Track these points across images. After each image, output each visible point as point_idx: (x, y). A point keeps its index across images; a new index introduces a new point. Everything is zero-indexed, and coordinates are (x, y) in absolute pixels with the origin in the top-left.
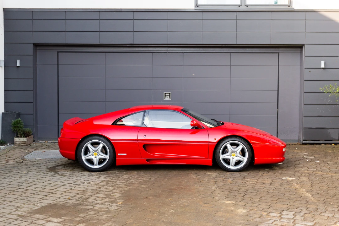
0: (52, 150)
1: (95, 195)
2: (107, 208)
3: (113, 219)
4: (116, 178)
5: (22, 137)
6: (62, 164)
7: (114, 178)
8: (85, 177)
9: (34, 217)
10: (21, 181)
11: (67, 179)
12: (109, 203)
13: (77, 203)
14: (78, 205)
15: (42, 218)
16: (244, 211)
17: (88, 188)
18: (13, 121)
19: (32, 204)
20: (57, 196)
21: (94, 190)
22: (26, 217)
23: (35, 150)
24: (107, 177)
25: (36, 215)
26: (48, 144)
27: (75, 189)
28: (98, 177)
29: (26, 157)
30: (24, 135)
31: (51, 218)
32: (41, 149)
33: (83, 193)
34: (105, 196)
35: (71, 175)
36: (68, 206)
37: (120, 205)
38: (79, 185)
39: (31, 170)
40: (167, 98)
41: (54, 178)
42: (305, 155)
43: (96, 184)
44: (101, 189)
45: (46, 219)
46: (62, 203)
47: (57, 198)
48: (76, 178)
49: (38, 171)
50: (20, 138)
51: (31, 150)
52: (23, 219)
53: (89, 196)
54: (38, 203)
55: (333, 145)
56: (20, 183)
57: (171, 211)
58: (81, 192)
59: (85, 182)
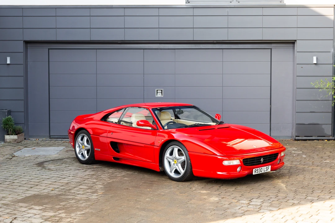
0: (42, 147)
1: (78, 187)
2: (87, 198)
3: (91, 207)
4: (101, 172)
5: (13, 135)
6: (50, 160)
7: (99, 172)
8: (71, 171)
9: (17, 205)
10: (8, 175)
11: (54, 173)
12: (90, 194)
13: (60, 193)
14: (60, 195)
15: (25, 206)
16: (217, 199)
17: (72, 180)
18: (4, 119)
19: (17, 194)
20: (41, 187)
21: (78, 182)
22: (10, 205)
23: (26, 147)
24: (93, 171)
25: (19, 204)
26: (39, 142)
27: (60, 181)
28: (84, 171)
29: (15, 154)
30: (15, 132)
31: (33, 206)
32: (31, 146)
33: (67, 185)
34: (88, 188)
35: (58, 170)
36: (51, 196)
37: (101, 195)
38: (65, 178)
39: (19, 165)
40: (159, 95)
41: (40, 172)
42: (294, 150)
43: (81, 177)
44: (85, 182)
45: (28, 207)
46: (45, 193)
47: (41, 190)
48: (62, 172)
49: (26, 166)
50: (10, 136)
51: (22, 147)
52: (7, 207)
53: (72, 188)
54: (22, 194)
55: (326, 140)
56: (7, 177)
57: (148, 199)
58: (65, 184)
59: (70, 175)
